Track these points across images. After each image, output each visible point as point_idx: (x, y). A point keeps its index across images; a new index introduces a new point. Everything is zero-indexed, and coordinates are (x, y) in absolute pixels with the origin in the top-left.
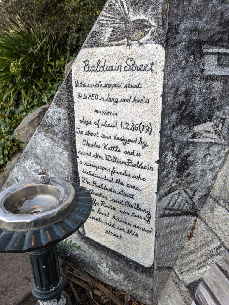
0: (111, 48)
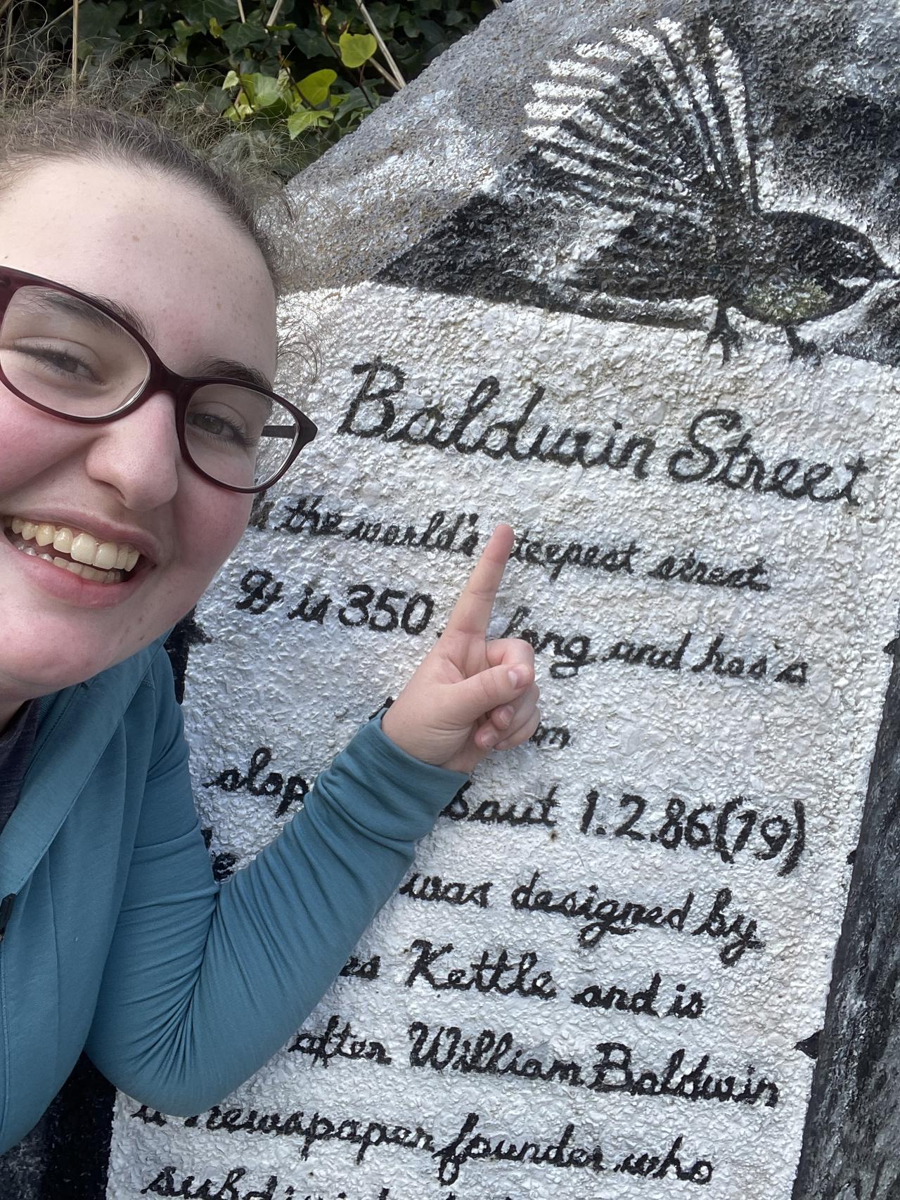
0: (593, 325)
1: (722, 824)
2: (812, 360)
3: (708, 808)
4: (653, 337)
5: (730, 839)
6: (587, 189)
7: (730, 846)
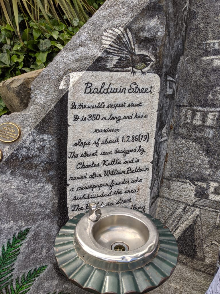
0: (116, 73)
1: (139, 137)
2: (144, 74)
3: (137, 136)
4: (124, 74)
5: (140, 139)
6: (113, 54)
7: (140, 140)
